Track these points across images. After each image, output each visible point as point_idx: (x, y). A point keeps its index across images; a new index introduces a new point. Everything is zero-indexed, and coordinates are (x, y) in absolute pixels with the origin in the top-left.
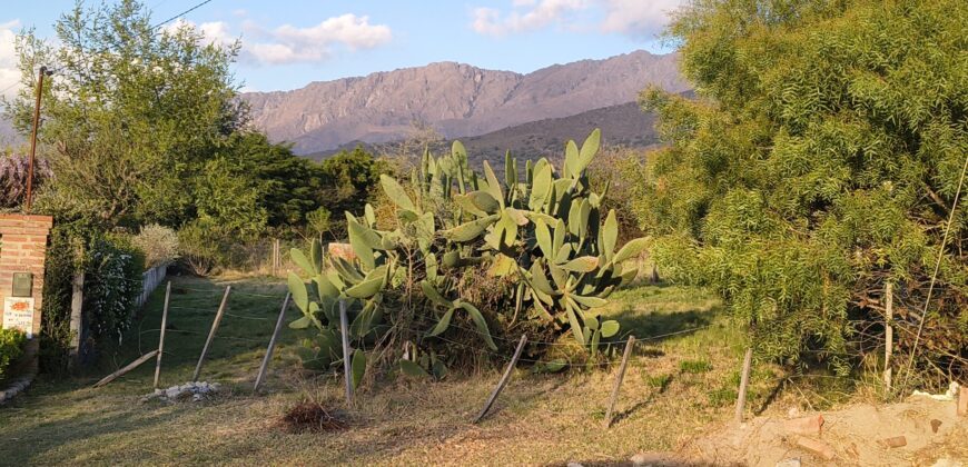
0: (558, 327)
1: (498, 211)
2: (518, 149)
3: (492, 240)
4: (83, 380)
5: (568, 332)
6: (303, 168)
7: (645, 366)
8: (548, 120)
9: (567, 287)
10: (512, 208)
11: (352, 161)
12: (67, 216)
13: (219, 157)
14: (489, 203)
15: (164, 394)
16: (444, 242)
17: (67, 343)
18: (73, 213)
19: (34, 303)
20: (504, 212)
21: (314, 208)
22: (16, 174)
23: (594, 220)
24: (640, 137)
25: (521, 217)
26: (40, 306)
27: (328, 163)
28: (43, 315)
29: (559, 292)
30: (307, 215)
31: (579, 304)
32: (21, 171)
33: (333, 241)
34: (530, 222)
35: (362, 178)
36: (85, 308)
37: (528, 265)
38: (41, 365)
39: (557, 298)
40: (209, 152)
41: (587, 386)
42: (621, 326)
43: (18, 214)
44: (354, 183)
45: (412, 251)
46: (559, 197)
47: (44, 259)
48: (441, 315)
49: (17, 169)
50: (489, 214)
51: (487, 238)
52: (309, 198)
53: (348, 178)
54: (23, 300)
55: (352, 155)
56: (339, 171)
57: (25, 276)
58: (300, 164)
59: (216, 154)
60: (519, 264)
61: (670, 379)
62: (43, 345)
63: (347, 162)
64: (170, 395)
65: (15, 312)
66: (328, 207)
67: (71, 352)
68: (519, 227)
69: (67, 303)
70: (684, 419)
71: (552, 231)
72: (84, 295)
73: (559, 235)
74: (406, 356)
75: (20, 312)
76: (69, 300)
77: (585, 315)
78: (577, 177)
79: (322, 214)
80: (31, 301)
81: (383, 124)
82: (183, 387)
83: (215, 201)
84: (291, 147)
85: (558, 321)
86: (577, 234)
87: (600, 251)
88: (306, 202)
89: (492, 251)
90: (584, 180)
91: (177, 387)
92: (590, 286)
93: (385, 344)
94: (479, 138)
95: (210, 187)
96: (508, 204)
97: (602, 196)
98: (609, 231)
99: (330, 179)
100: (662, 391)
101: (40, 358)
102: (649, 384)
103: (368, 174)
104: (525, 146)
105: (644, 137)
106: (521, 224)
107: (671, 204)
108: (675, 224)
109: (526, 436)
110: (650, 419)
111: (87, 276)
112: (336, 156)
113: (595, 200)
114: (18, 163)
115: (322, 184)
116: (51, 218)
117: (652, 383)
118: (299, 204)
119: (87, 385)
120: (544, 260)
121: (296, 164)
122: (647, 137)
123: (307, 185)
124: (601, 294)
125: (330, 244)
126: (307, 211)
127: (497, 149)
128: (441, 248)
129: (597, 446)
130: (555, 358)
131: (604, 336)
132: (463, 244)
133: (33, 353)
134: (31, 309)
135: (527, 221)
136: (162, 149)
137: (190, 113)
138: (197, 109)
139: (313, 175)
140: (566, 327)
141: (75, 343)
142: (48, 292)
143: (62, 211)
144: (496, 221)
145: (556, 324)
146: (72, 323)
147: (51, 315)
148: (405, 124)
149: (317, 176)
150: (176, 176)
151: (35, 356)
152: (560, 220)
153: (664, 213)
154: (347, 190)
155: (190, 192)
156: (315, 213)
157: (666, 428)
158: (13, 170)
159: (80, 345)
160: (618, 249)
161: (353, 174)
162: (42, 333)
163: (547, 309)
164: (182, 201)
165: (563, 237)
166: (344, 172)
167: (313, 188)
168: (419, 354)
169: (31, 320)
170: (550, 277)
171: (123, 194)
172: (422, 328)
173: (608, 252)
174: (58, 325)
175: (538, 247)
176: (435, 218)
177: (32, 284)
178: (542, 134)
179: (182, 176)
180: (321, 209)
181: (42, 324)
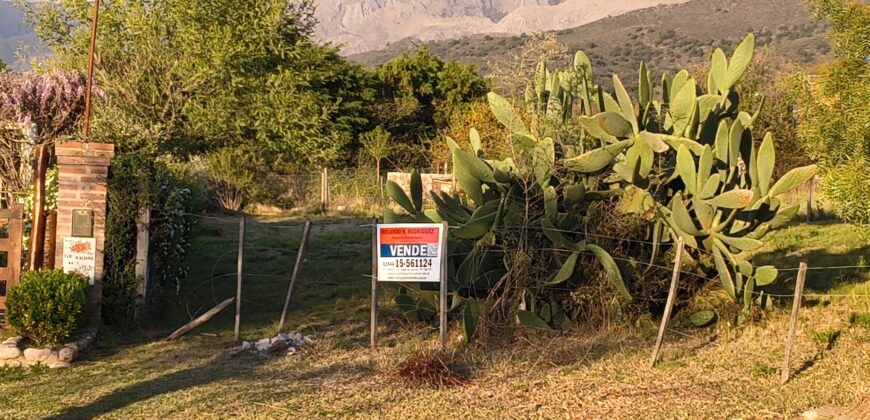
0: (703, 275)
1: (630, 136)
2: (622, 45)
3: (623, 170)
4: (151, 333)
5: (713, 280)
6: (353, 77)
7: (807, 320)
8: (662, 7)
9: (713, 226)
10: (645, 132)
11: (414, 67)
12: (130, 144)
13: (283, 72)
14: (620, 127)
15: (253, 347)
16: (564, 173)
17: (133, 290)
18: (136, 140)
19: (95, 243)
20: (637, 136)
21: (369, 127)
22: (63, 94)
23: (746, 144)
24: (786, 28)
25: (659, 142)
26: (102, 248)
27: (384, 69)
28: (106, 258)
29: (704, 231)
30: (361, 136)
31: (728, 246)
32: (68, 91)
33: (393, 170)
34: (671, 148)
35: (426, 89)
36: (153, 249)
37: (666, 201)
38: (104, 315)
39: (700, 239)
40: (272, 64)
41: (740, 341)
42: (779, 272)
43: (74, 142)
44: (417, 95)
45: (529, 183)
46: (703, 118)
47: (105, 193)
48: (564, 260)
49: (63, 89)
50: (620, 139)
51: (616, 167)
52: (362, 114)
53: (410, 89)
54: (84, 240)
55: (414, 59)
56: (398, 80)
57: (85, 213)
58: (351, 72)
59: (279, 68)
60: (655, 199)
61: (837, 335)
62: (106, 293)
63: (408, 69)
64: (260, 348)
65: (75, 254)
66: (386, 127)
67: (137, 301)
68: (656, 155)
69: (132, 244)
70: (858, 377)
71: (696, 159)
72: (150, 235)
73: (706, 164)
74: (523, 307)
75: (80, 255)
76: (134, 241)
77: (735, 260)
78: (726, 93)
79: (379, 136)
80: (92, 241)
81: (444, 15)
82: (274, 340)
83: (278, 123)
84: (338, 49)
85: (702, 266)
86: (725, 161)
87: (754, 182)
88: (358, 119)
89: (623, 184)
90: (733, 96)
91: (267, 340)
92: (741, 223)
93: (499, 292)
94: (569, 31)
95: (271, 106)
96: (641, 128)
97: (755, 115)
98: (765, 157)
99: (387, 89)
100: (829, 348)
101: (103, 306)
102: (815, 340)
103: (435, 84)
104: (630, 41)
105: (791, 28)
106: (660, 151)
107: (845, 127)
108: (849, 151)
109: (677, 394)
110: (816, 378)
111: (153, 214)
112: (395, 61)
113: (746, 119)
114: (65, 81)
115: (378, 97)
116: (113, 146)
117: (817, 338)
118: (350, 122)
119: (157, 338)
120: (686, 193)
121: (345, 73)
122: (796, 28)
123: (358, 98)
124: (753, 234)
125: (389, 174)
126: (359, 131)
127: (593, 46)
128: (563, 180)
129: (760, 404)
130: (700, 310)
131: (758, 284)
132: (588, 175)
133: (95, 302)
134: (93, 251)
135: (667, 148)
136: (217, 62)
137: (248, 16)
138: (257, 13)
139: (366, 86)
140: (712, 272)
141: (142, 290)
142: (112, 232)
143: (124, 138)
144: (627, 148)
145: (699, 270)
146: (137, 266)
147: (116, 259)
148: (472, 15)
149: (372, 86)
150: (232, 94)
151: (99, 305)
152: (707, 145)
153: (837, 138)
154: (408, 105)
155: (248, 112)
156: (371, 134)
157: (838, 386)
158: (59, 91)
159: (147, 292)
160: (776, 179)
161: (415, 83)
162: (104, 279)
163: (690, 252)
164: (240, 123)
165: (710, 167)
166: (405, 81)
167: (365, 103)
168: (538, 305)
169: (92, 263)
170: (692, 214)
171: (169, 114)
172: (542, 275)
173: (764, 185)
174: (122, 270)
175: (679, 178)
176: (556, 145)
177: (93, 224)
178: (653, 26)
179: (238, 93)
180: (378, 130)
181: (104, 268)
